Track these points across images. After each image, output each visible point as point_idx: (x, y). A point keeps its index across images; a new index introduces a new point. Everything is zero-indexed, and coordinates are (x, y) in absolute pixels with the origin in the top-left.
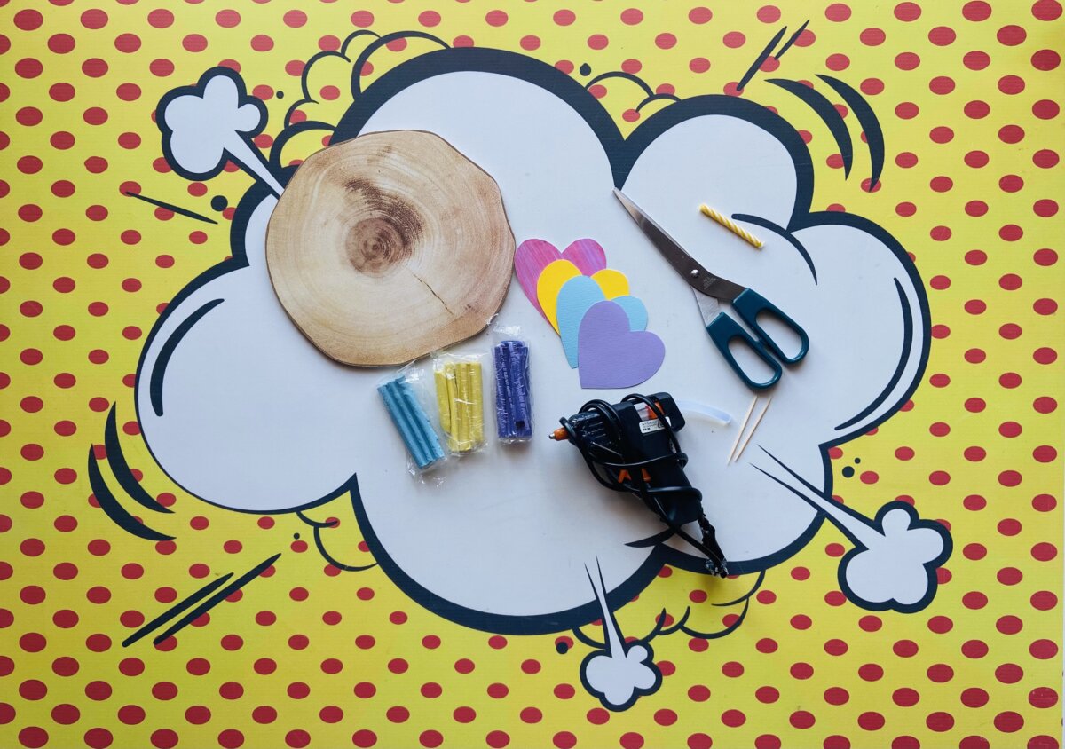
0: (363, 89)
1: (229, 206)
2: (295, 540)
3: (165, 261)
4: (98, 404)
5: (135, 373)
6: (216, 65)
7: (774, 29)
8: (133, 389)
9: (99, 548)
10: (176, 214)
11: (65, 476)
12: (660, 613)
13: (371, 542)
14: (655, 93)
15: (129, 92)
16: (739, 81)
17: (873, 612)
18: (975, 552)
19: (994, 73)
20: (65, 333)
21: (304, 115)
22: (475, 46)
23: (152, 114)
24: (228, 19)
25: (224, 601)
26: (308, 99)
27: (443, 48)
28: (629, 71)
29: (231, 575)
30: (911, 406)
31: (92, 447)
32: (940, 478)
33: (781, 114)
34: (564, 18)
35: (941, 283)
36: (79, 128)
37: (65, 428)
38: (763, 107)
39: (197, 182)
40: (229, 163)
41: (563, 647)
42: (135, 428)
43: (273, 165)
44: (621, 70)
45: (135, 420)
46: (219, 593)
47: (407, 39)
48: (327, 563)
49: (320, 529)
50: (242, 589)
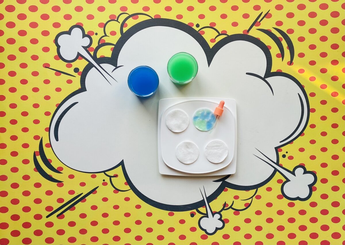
0: (124, 32)
1: (79, 71)
2: (103, 182)
3: (58, 90)
4: (36, 137)
5: (49, 127)
6: (75, 24)
7: (259, 12)
8: (48, 132)
9: (38, 185)
10: (62, 74)
11: (26, 162)
12: (224, 203)
13: (129, 182)
14: (220, 33)
15: (45, 33)
16: (248, 30)
17: (292, 201)
18: (324, 181)
20: (25, 114)
21: (104, 40)
22: (161, 18)
23: (54, 41)
24: (79, 9)
25: (80, 202)
26: (106, 35)
27: (151, 18)
28: (212, 26)
29: (82, 193)
30: (304, 134)
31: (35, 152)
32: (313, 158)
33: (261, 40)
34: (191, 9)
35: (313, 95)
37: (26, 146)
38: (255, 38)
39: (69, 63)
41: (192, 215)
42: (49, 145)
43: (94, 57)
44: (209, 26)
45: (49, 143)
46: (78, 200)
47: (138, 15)
48: (115, 189)
49: (112, 178)
50: (86, 198)
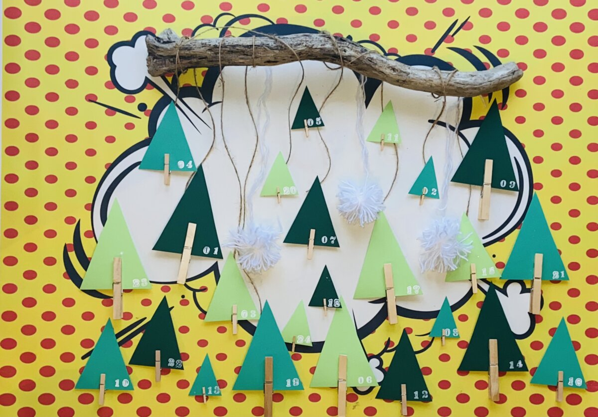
1: (148, 109)
2: (182, 299)
3: (110, 139)
4: (69, 220)
5: (91, 202)
6: (142, 29)
7: (451, 20)
8: (90, 212)
9: (69, 303)
10: (117, 113)
11: (50, 261)
12: (387, 340)
14: (387, 52)
15: (92, 43)
16: (432, 47)
18: (555, 306)
19: (567, 48)
20: (52, 179)
22: (289, 23)
23: (105, 57)
25: (141, 333)
27: (270, 24)
28: (374, 39)
29: (145, 318)
31: (66, 245)
33: (455, 66)
34: (338, 10)
35: (538, 160)
36: (62, 63)
37: (51, 234)
38: (446, 62)
39: (130, 94)
40: (148, 84)
42: (91, 234)
43: (173, 86)
44: (368, 39)
45: (91, 229)
46: (137, 329)
47: (251, 19)
48: (201, 312)
49: (197, 293)
